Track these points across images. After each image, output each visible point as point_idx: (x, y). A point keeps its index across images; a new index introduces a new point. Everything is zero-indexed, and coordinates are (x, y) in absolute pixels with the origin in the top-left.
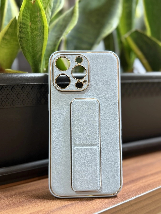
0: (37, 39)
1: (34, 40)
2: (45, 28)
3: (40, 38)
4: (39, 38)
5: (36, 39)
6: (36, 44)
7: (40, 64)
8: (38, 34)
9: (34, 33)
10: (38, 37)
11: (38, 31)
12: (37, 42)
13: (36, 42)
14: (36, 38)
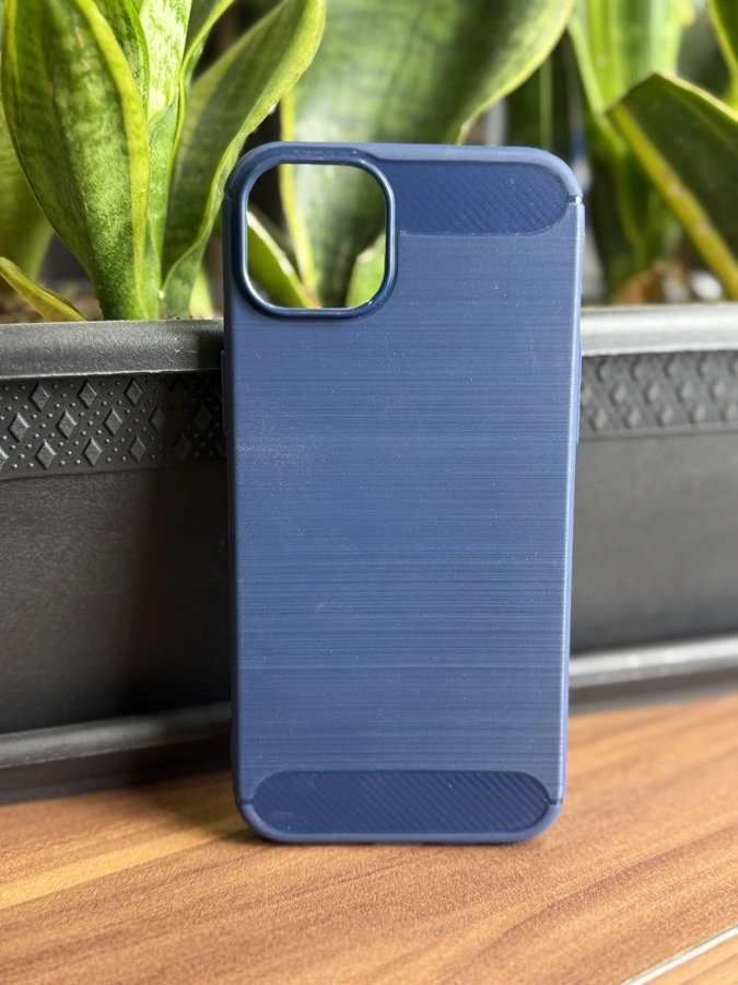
0: (92, 156)
1: (79, 163)
2: (125, 104)
3: (104, 150)
4: (100, 151)
5: (89, 160)
6: (93, 179)
7: (127, 273)
8: (93, 132)
9: (71, 127)
10: (94, 148)
11: (90, 121)
12: (95, 173)
13: (88, 175)
14: (88, 152)
